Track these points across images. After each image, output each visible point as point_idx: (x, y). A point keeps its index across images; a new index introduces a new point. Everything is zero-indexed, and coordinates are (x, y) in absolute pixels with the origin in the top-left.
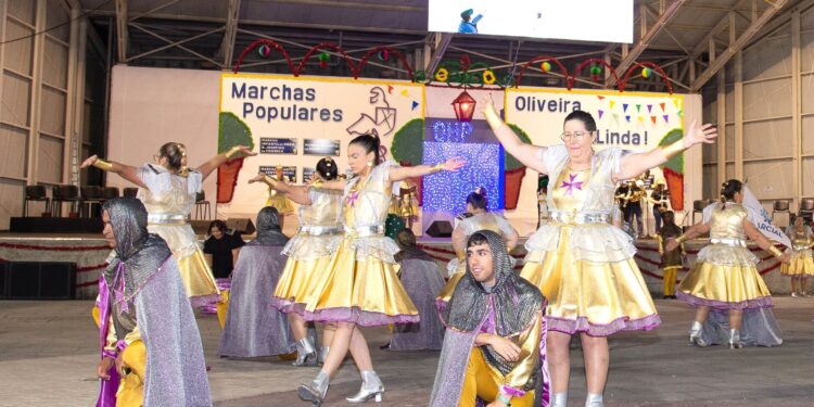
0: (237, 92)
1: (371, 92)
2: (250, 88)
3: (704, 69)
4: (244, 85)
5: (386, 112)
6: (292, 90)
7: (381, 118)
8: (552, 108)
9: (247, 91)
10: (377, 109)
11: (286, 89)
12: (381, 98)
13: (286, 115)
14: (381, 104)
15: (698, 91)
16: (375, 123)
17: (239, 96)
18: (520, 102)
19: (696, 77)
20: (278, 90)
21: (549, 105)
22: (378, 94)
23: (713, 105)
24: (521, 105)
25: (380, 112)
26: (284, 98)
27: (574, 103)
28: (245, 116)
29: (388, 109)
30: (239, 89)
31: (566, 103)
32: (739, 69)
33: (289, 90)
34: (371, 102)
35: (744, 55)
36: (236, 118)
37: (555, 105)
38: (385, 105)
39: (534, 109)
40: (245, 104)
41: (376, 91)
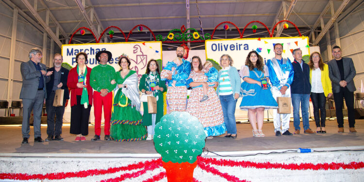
0: (69, 53)
1: (134, 47)
2: (75, 50)
3: (319, 33)
4: (72, 49)
5: (142, 57)
6: (95, 50)
7: (139, 60)
8: (232, 48)
9: (74, 52)
10: (137, 56)
11: (92, 49)
12: (139, 50)
13: (92, 62)
14: (139, 53)
15: (317, 45)
16: (137, 63)
17: (70, 55)
18: (214, 47)
19: (316, 38)
20: (88, 50)
21: (231, 47)
22: (137, 48)
23: (325, 52)
24: (214, 48)
25: (139, 57)
26: (91, 54)
27: (244, 45)
28: (73, 64)
29: (143, 55)
30: (70, 52)
31: (240, 45)
32: (337, 32)
33: (93, 50)
34: (134, 53)
35: (339, 25)
36: (68, 65)
37: (234, 47)
38: (141, 54)
39: (222, 50)
40: (73, 58)
41: (137, 47)
